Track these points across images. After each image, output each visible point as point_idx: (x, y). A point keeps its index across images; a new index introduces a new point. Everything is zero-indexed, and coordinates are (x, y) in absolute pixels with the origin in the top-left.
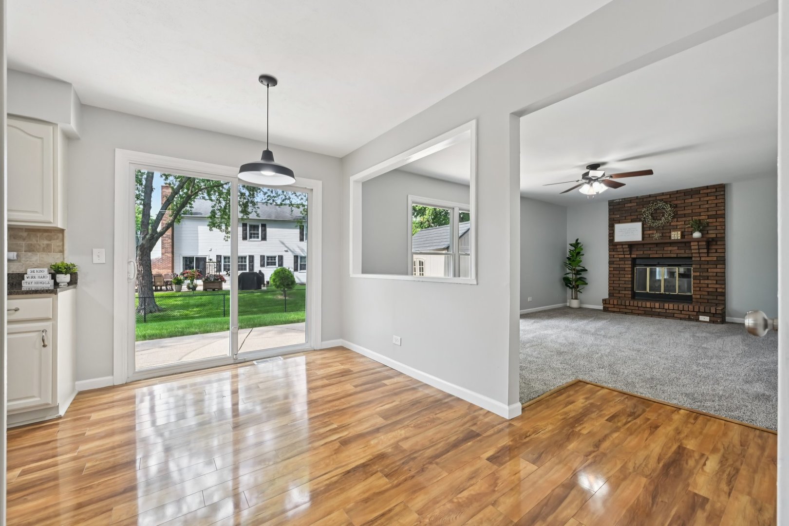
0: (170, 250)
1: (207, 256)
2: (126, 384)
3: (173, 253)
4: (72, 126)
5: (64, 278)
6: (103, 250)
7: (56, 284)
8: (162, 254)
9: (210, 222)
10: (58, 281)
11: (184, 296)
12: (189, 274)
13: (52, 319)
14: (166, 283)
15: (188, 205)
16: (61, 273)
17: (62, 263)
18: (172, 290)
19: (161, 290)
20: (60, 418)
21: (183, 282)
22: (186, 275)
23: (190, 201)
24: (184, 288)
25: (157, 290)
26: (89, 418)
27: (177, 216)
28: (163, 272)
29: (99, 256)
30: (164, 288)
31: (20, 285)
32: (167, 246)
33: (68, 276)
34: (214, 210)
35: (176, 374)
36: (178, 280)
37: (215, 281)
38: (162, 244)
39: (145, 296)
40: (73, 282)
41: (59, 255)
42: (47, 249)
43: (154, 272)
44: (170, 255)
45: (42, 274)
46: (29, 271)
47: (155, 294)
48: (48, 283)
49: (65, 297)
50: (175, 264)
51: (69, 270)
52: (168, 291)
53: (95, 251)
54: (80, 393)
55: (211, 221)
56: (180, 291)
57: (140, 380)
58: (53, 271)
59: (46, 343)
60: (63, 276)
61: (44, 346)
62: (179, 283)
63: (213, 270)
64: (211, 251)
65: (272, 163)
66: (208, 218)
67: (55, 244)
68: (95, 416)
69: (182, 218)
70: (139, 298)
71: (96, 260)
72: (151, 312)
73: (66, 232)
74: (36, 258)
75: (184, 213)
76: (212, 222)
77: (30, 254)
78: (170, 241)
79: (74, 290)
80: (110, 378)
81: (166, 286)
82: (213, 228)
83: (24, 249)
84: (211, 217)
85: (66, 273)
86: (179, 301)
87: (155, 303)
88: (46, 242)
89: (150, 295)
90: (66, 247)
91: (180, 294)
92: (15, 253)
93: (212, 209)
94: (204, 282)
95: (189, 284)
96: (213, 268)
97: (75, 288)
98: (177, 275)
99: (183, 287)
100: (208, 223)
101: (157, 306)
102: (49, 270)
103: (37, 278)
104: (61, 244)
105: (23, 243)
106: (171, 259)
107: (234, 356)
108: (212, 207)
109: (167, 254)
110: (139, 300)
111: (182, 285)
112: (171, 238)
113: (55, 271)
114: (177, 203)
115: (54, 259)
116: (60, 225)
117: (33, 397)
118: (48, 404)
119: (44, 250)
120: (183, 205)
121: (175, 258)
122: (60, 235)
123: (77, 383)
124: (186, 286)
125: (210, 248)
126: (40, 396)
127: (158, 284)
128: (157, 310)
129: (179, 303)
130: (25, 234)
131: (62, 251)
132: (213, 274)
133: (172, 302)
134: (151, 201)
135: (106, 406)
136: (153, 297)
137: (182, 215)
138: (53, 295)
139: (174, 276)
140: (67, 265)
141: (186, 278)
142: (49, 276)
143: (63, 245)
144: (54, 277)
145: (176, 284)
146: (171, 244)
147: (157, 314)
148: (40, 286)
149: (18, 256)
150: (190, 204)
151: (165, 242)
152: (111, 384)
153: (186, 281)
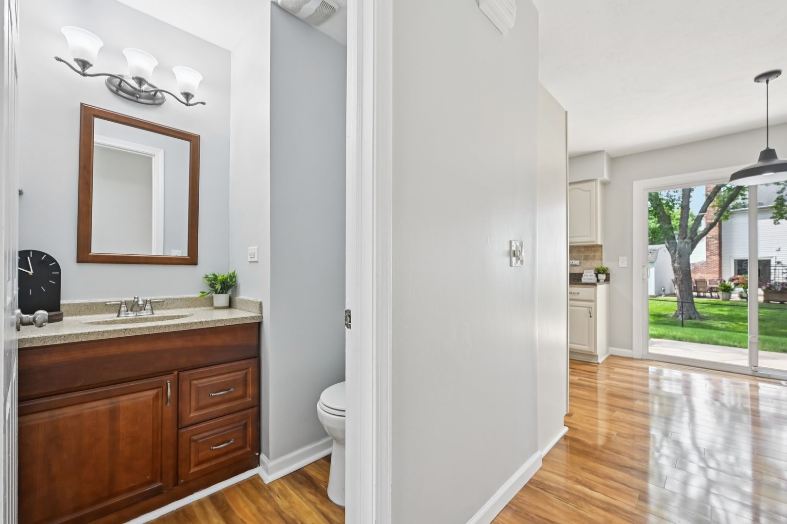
0: (717, 252)
1: (772, 257)
2: (642, 360)
3: (720, 255)
4: (606, 177)
5: (602, 277)
6: (626, 258)
7: (598, 281)
8: (707, 257)
9: (774, 213)
10: (599, 278)
11: (734, 305)
12: (740, 280)
13: (594, 301)
14: (711, 290)
15: (740, 197)
16: (600, 273)
17: (601, 267)
18: (719, 297)
19: (704, 297)
20: (598, 364)
21: (732, 290)
22: (736, 281)
23: (742, 192)
24: (735, 297)
25: (698, 297)
26: (614, 369)
27: (724, 212)
28: (708, 277)
29: (623, 262)
30: (708, 294)
31: (581, 280)
32: (712, 248)
33: (605, 275)
34: (782, 196)
35: (683, 365)
36: (725, 286)
37: (784, 291)
38: (707, 246)
39: (684, 301)
40: (607, 280)
41: (599, 262)
42: (594, 258)
43: (695, 277)
44: (716, 258)
45: (590, 274)
46: (585, 271)
47: (695, 300)
48: (594, 280)
49: (601, 288)
50: (723, 268)
51: (604, 271)
52: (713, 298)
53: (620, 258)
54: (612, 356)
55: (776, 211)
56: (728, 300)
57: (652, 360)
58: (596, 272)
59: (591, 315)
60: (601, 275)
61: (591, 317)
62: (727, 290)
63: (781, 276)
64: (779, 250)
65: (775, 162)
66: (772, 207)
67: (598, 254)
68: (616, 370)
69: (732, 213)
70: (677, 302)
71: (621, 265)
72: (690, 318)
73: (603, 247)
74: (588, 264)
75: (734, 208)
76: (777, 213)
77: (585, 261)
78: (717, 242)
79: (608, 285)
80: (629, 351)
81: (710, 292)
82: (780, 221)
83: (582, 258)
84: (776, 207)
85: (603, 274)
86: (725, 311)
87: (695, 309)
88: (593, 254)
89: (689, 301)
90: (603, 256)
91: (727, 303)
92: (579, 261)
93: (778, 195)
94: (764, 291)
95: (742, 292)
96: (781, 273)
97: (608, 283)
98: (725, 281)
99: (733, 295)
100: (772, 215)
101: (697, 313)
102: (594, 272)
103: (589, 276)
104: (600, 254)
105: (582, 255)
106: (718, 262)
107: (753, 367)
108: (778, 193)
109: (712, 257)
110: (678, 304)
111: (731, 293)
112: (718, 238)
113: (598, 272)
114: (724, 198)
115: (597, 264)
116: (599, 243)
117: (585, 345)
118: (592, 352)
119: (592, 259)
120: (732, 198)
121: (723, 261)
122: (600, 249)
123: (610, 348)
124: (737, 295)
125: (778, 247)
126: (589, 346)
127: (701, 289)
128: (697, 316)
129: (725, 313)
130: (583, 249)
131: (601, 259)
132: (781, 281)
133: (715, 311)
134: (689, 202)
135: (625, 367)
136: (693, 303)
137: (731, 210)
138: (595, 286)
139: (721, 282)
140: (604, 268)
141: (737, 285)
142: (595, 275)
143: (602, 255)
144: (597, 276)
145: (724, 291)
146: (718, 245)
147: (698, 321)
148: (590, 281)
149: (580, 262)
150: (742, 195)
151: (710, 243)
152: (631, 356)
153: (737, 289)
